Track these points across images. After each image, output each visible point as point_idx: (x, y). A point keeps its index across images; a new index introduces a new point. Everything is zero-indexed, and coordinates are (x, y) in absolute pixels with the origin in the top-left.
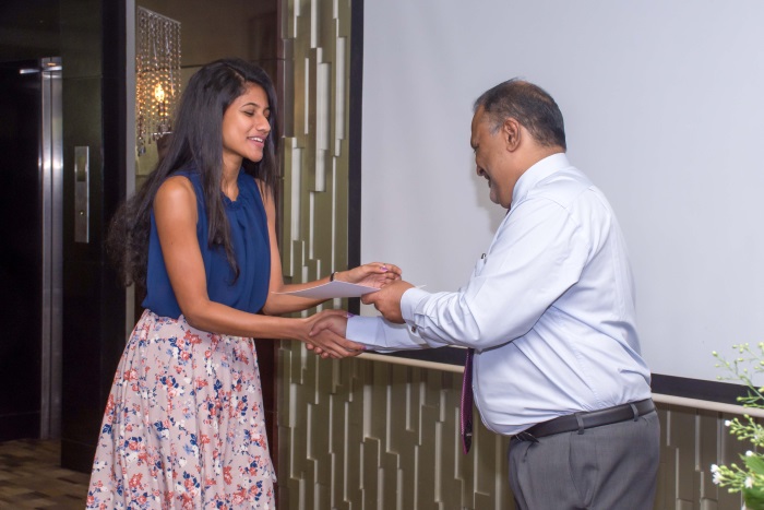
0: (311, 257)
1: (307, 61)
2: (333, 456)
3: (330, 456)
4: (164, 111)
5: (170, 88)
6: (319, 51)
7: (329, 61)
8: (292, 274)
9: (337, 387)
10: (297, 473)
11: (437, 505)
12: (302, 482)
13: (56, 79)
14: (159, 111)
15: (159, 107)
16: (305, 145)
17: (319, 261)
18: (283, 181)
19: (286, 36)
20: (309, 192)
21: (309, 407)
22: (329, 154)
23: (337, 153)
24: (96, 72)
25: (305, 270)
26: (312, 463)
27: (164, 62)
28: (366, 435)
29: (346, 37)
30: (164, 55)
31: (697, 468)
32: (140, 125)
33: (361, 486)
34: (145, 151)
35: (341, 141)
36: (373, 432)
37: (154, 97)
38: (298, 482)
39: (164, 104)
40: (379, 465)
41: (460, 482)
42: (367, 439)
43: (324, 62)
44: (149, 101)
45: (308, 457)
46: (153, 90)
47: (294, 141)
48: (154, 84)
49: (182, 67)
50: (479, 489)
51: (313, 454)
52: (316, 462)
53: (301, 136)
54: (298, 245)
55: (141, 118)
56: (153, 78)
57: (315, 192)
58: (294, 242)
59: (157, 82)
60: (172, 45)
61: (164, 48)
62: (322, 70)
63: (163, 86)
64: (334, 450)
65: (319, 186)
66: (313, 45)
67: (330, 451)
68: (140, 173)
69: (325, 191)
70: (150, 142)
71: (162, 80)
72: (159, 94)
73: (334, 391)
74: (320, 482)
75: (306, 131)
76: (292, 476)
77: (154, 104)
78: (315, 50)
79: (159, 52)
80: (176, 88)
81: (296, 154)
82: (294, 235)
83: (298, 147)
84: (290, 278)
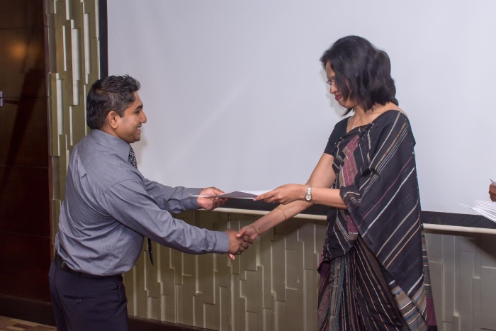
0: (72, 144)
1: (64, 27)
6: (72, 21)
7: (79, 27)
8: (59, 155)
11: (159, 284)
16: (65, 77)
18: (51, 100)
19: (49, 13)
20: (69, 105)
22: (81, 83)
23: (87, 82)
25: (67, 152)
29: (89, 14)
31: (315, 252)
35: (89, 75)
41: (173, 270)
43: (75, 28)
47: (57, 75)
50: (185, 273)
53: (62, 73)
54: (62, 137)
57: (73, 106)
58: (60, 136)
62: (74, 33)
65: (76, 102)
66: (68, 18)
69: (79, 105)
75: (65, 70)
78: (69, 21)
81: (59, 83)
82: (60, 131)
83: (60, 79)
84: (58, 157)
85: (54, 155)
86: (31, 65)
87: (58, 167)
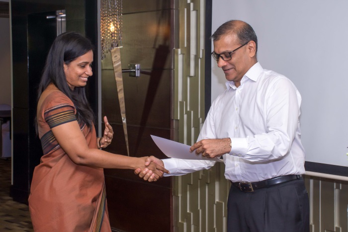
0: (188, 110)
1: (186, 9)
2: (200, 211)
3: (199, 211)
4: (115, 37)
5: (117, 25)
6: (192, 4)
7: (197, 9)
8: (179, 119)
9: (202, 176)
10: (182, 220)
12: (185, 224)
13: (64, 21)
14: (112, 37)
15: (112, 34)
16: (185, 52)
17: (192, 112)
18: (174, 71)
20: (187, 76)
21: (188, 186)
22: (197, 57)
23: (201, 57)
24: (82, 17)
25: (185, 116)
26: (190, 214)
27: (114, 11)
28: (217, 200)
30: (114, 8)
32: (103, 44)
33: (215, 226)
34: (105, 57)
35: (203, 50)
36: (220, 198)
37: (109, 30)
38: (183, 224)
39: (114, 33)
40: (223, 215)
42: (217, 202)
43: (194, 10)
44: (107, 31)
45: (188, 211)
46: (109, 26)
47: (179, 51)
48: (109, 23)
49: (123, 14)
51: (190, 210)
52: (192, 214)
53: (183, 48)
54: (182, 103)
55: (103, 40)
56: (109, 20)
57: (190, 77)
58: (180, 102)
59: (111, 22)
60: (118, 3)
61: (114, 4)
62: (193, 14)
63: (114, 24)
64: (201, 208)
65: (192, 73)
66: (189, 1)
67: (199, 208)
68: (104, 68)
69: (195, 76)
70: (107, 52)
71: (113, 21)
72: (112, 28)
73: (200, 178)
74: (194, 224)
75: (186, 46)
76: (180, 221)
77: (109, 33)
78: (190, 4)
79: (112, 7)
80: (120, 25)
81: (180, 57)
82: (180, 98)
83: (181, 54)
84: (178, 120)
85: (175, 118)
86: (160, 42)
87: (178, 128)
